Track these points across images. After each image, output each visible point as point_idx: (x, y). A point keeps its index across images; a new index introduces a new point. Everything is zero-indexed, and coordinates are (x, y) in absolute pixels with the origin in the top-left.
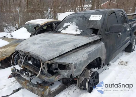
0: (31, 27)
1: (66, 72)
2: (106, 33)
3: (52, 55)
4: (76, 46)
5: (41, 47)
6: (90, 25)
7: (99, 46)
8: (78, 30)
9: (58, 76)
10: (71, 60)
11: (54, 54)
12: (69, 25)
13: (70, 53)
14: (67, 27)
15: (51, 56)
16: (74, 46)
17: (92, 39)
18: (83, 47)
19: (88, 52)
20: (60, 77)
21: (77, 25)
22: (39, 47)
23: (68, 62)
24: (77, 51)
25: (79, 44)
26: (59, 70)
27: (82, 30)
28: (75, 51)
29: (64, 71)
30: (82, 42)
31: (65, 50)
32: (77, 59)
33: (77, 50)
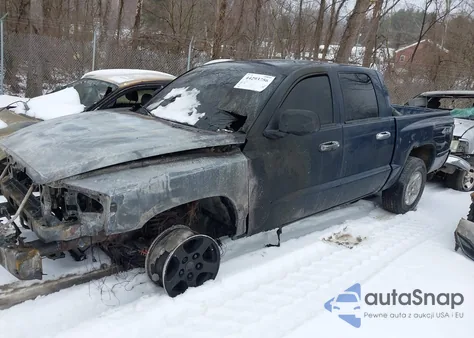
0: (90, 90)
1: (94, 219)
2: (268, 130)
3: (62, 169)
4: (140, 155)
5: (50, 145)
6: (229, 102)
7: (225, 163)
8: (195, 111)
9: (71, 228)
10: (110, 185)
11: (67, 167)
12: (179, 96)
13: (120, 167)
14: (173, 100)
15: (58, 170)
16: (136, 152)
17: (204, 141)
18: (167, 159)
19: (172, 174)
20: (78, 231)
21: (199, 97)
22: (44, 145)
23: (97, 190)
24: (143, 166)
25: (154, 151)
26: (80, 213)
27: (204, 114)
28: (136, 164)
29: (90, 216)
30: (168, 144)
31: (102, 159)
32: (129, 187)
33: (147, 162)
